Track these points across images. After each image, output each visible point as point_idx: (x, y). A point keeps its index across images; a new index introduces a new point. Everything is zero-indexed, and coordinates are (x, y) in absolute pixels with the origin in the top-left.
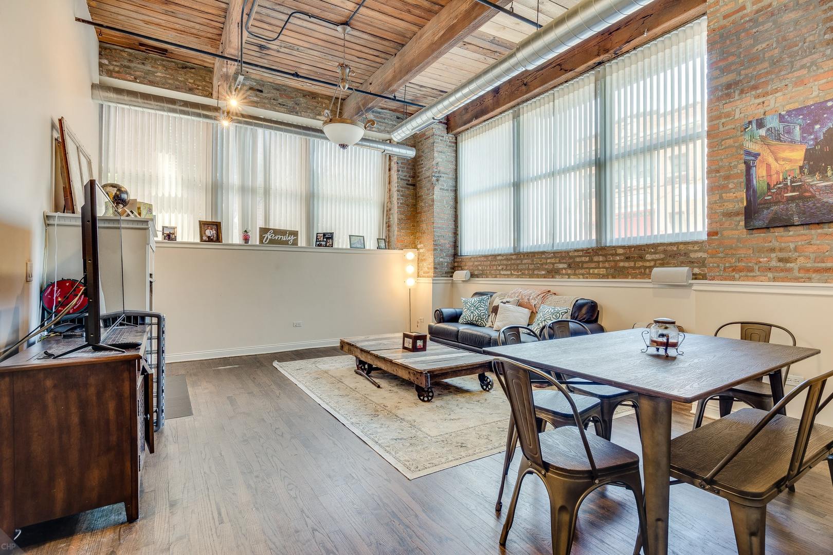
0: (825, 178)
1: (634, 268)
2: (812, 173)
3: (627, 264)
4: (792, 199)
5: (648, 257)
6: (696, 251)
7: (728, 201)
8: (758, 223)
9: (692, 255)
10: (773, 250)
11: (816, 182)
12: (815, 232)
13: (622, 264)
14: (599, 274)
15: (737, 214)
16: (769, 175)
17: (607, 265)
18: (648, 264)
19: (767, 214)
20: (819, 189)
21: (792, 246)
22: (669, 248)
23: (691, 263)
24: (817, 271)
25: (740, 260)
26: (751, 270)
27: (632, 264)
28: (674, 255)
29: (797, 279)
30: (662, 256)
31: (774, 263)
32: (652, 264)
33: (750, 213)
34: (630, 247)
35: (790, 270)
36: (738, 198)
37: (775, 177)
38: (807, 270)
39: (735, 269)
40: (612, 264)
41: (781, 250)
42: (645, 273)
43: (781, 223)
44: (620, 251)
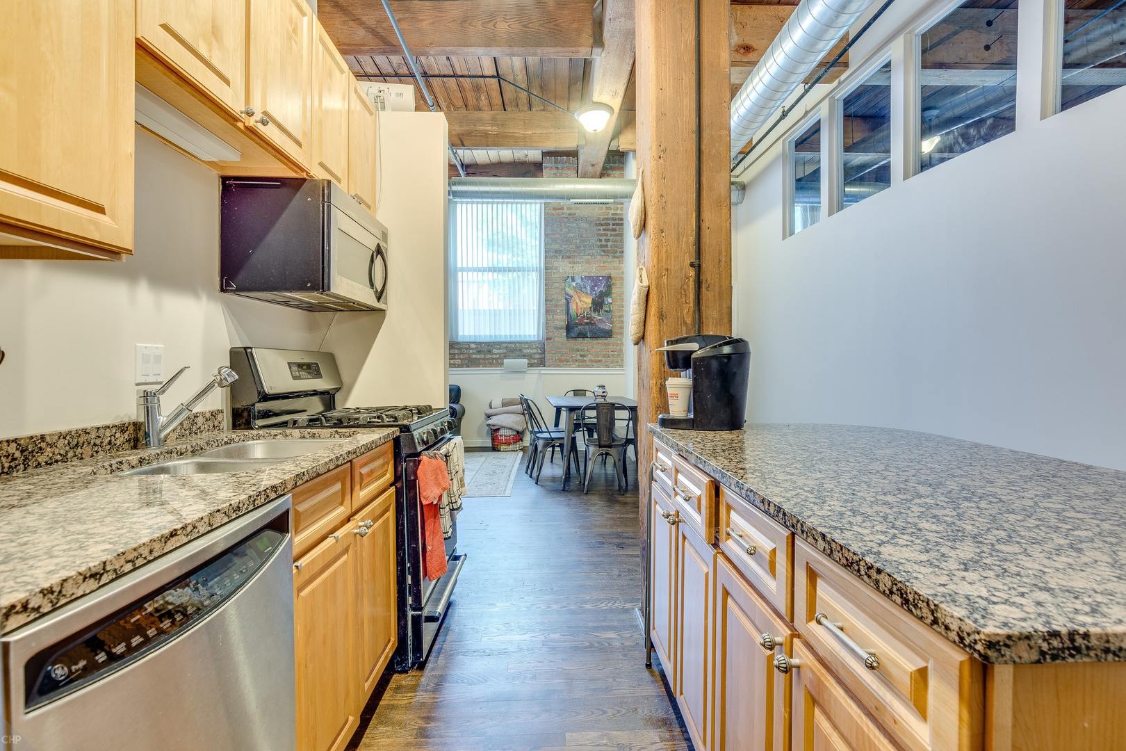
0: (599, 315)
1: (484, 359)
2: (595, 311)
3: (478, 356)
4: (587, 323)
5: (495, 351)
6: (526, 348)
7: (557, 320)
8: (573, 335)
9: (524, 351)
10: (578, 350)
11: (595, 315)
12: (595, 341)
13: (474, 356)
14: (455, 364)
15: (561, 328)
16: (577, 309)
17: (462, 356)
18: (495, 356)
19: (577, 330)
20: (597, 320)
21: (586, 348)
22: (509, 345)
23: (524, 356)
24: (596, 362)
25: (562, 355)
26: (568, 361)
27: (483, 356)
28: (513, 351)
29: (588, 366)
30: (505, 351)
31: (579, 357)
32: (498, 356)
33: (569, 329)
34: (481, 343)
35: (585, 361)
36: (561, 320)
37: (579, 310)
38: (592, 361)
39: (561, 361)
40: (466, 356)
41: (581, 350)
42: (497, 363)
43: (582, 335)
44: (473, 346)
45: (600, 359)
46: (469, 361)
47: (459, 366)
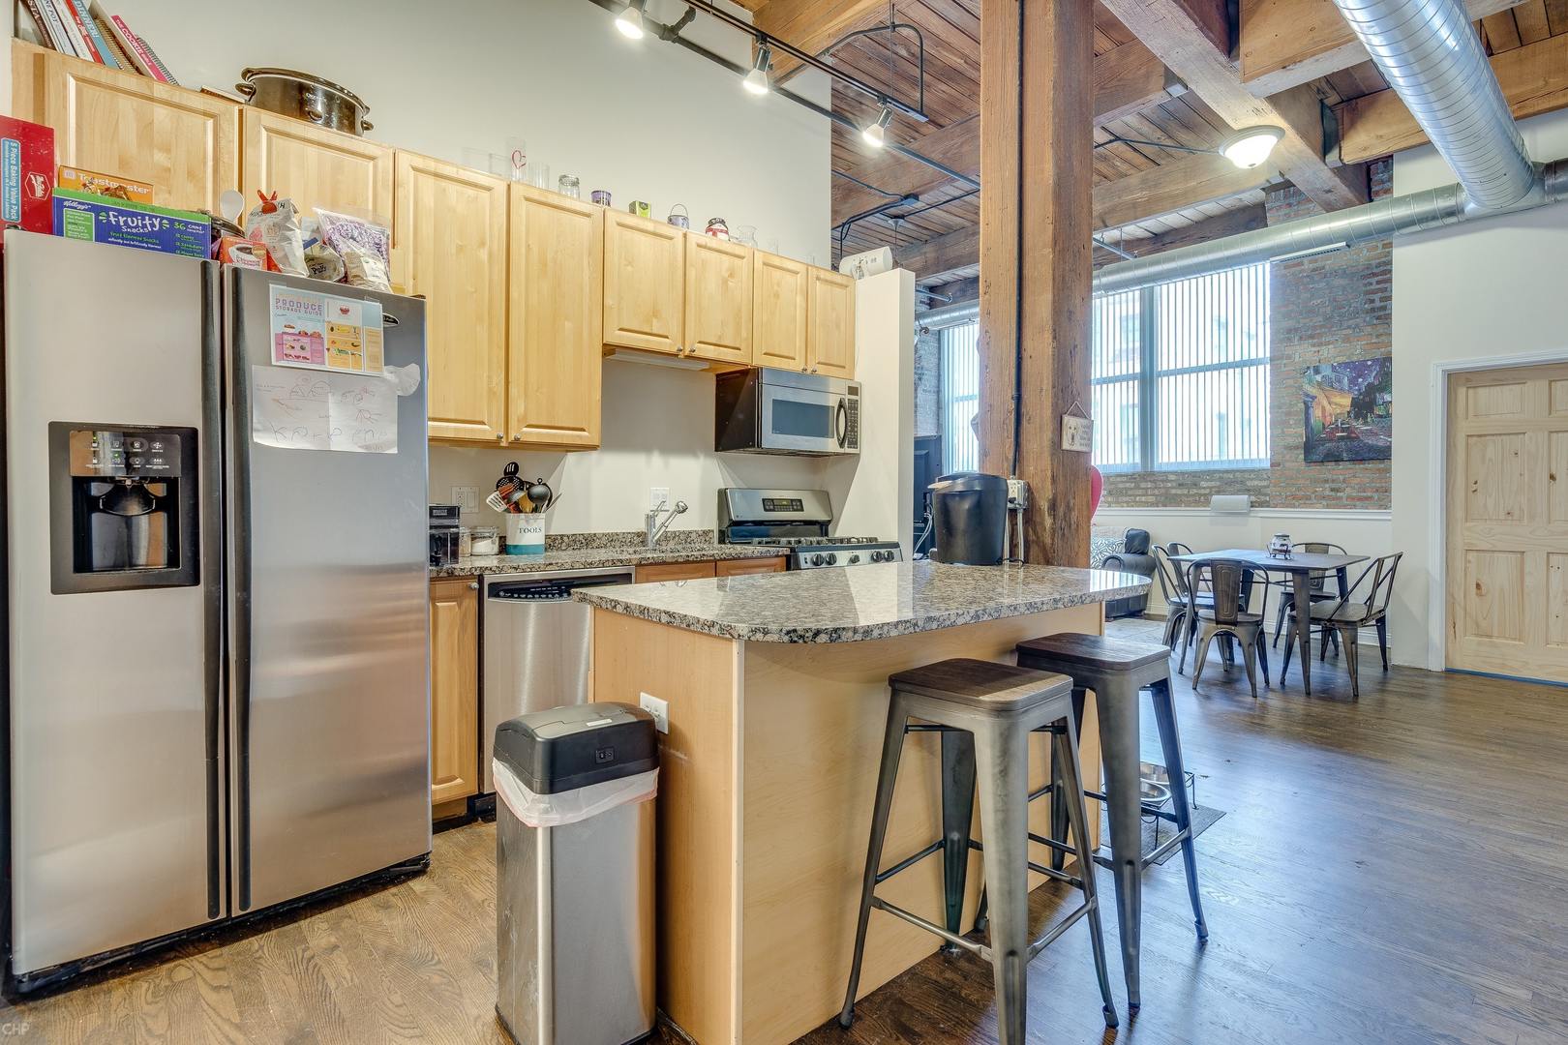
0: (1366, 423)
1: (1187, 496)
2: (1357, 417)
3: (1179, 492)
4: (1342, 438)
5: (1203, 484)
6: (1252, 479)
7: (1290, 435)
8: (1315, 457)
9: (1249, 483)
10: (1326, 481)
11: (1359, 426)
12: (1359, 466)
13: (1173, 491)
14: (1147, 503)
15: (1296, 448)
16: (1324, 416)
17: (1156, 492)
18: (1203, 491)
19: (1322, 450)
20: (1362, 432)
21: (1341, 478)
22: (1225, 475)
23: (1248, 491)
24: (1360, 499)
25: (1299, 489)
26: (1308, 498)
27: (1186, 491)
28: (1230, 483)
29: (1345, 506)
30: (1218, 483)
31: (1327, 493)
32: (1207, 491)
33: (1309, 448)
34: (1183, 473)
35: (1340, 498)
36: (1297, 434)
37: (1328, 418)
38: (1353, 499)
39: (1294, 498)
40: (1163, 491)
41: (1333, 481)
42: (1203, 500)
43: (1334, 457)
44: (1172, 477)
45: (1369, 494)
46: (1166, 498)
47: (1152, 505)
